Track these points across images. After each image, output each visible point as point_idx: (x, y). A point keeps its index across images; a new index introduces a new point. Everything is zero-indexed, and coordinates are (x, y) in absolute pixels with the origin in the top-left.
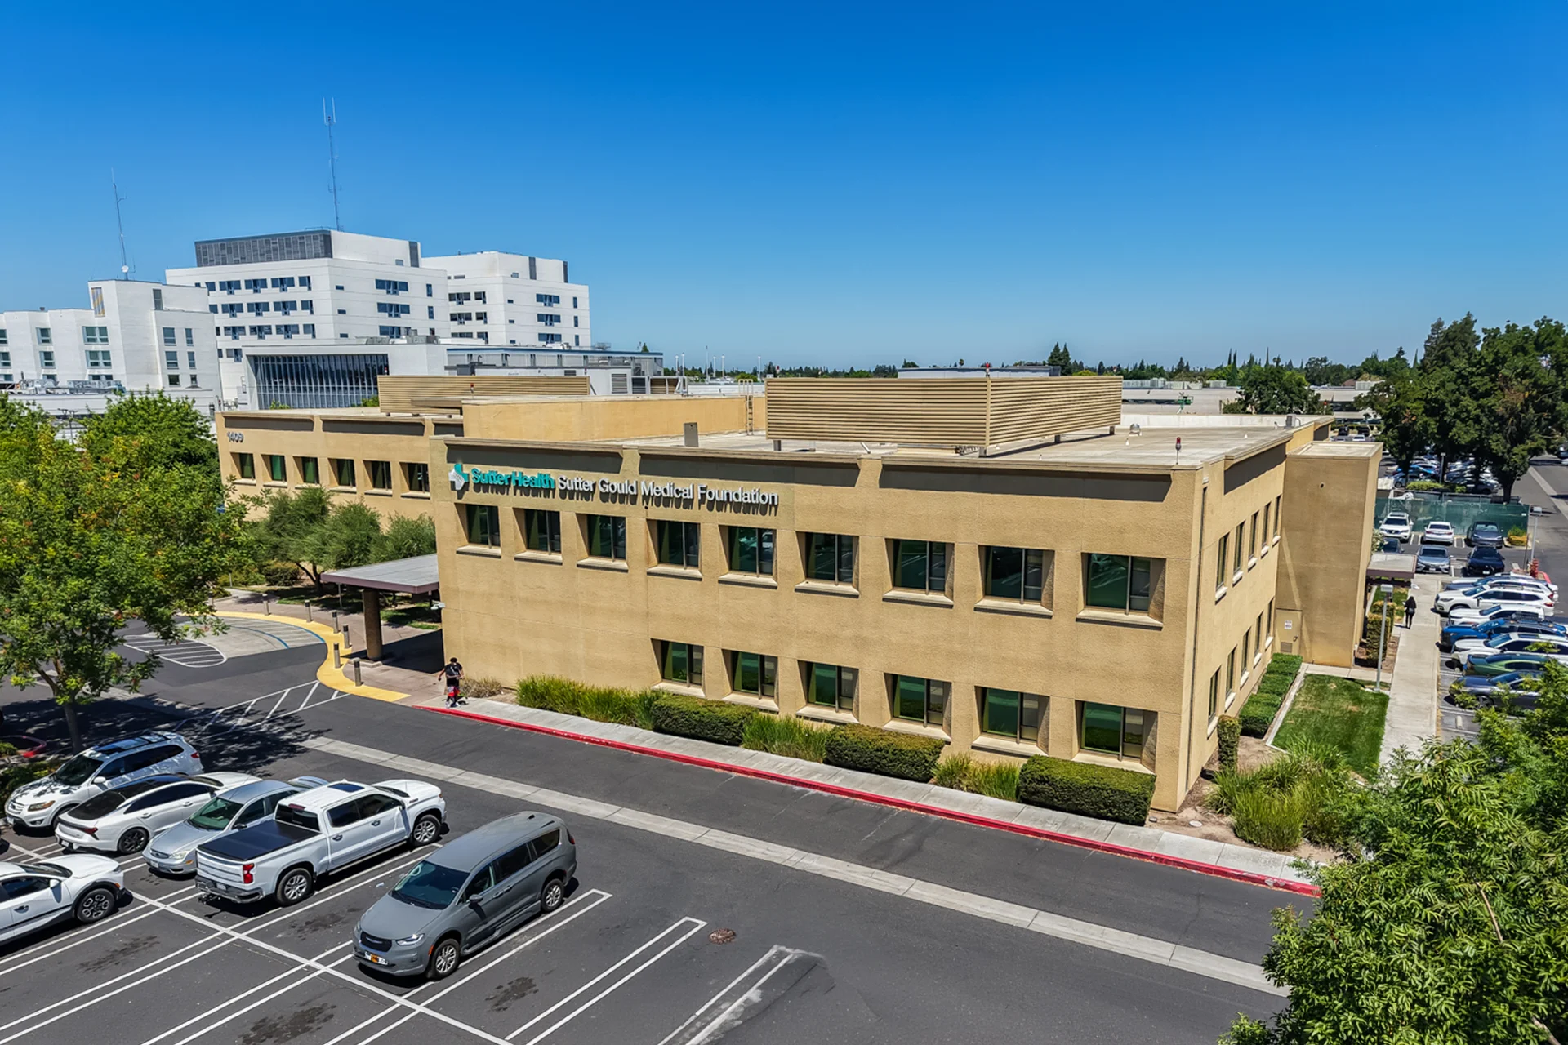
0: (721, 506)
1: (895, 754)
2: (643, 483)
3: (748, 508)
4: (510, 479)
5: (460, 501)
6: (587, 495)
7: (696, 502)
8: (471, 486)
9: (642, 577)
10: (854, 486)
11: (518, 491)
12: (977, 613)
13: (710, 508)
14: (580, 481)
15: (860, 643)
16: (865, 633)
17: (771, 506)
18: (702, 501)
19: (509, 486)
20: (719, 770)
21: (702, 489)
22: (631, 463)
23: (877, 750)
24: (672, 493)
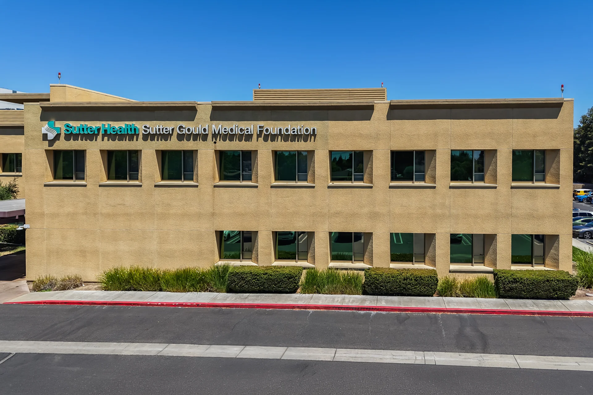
0: (274, 137)
1: (416, 281)
2: (213, 126)
3: (295, 137)
4: (99, 130)
5: (51, 148)
6: (166, 137)
7: (255, 137)
8: (63, 136)
9: (210, 189)
10: (370, 120)
11: (106, 138)
12: (451, 189)
13: (266, 139)
14: (161, 128)
15: (374, 216)
16: (377, 209)
17: (311, 135)
18: (259, 136)
19: (98, 134)
20: (297, 310)
21: (260, 127)
22: (204, 113)
23: (404, 280)
24: (237, 131)
